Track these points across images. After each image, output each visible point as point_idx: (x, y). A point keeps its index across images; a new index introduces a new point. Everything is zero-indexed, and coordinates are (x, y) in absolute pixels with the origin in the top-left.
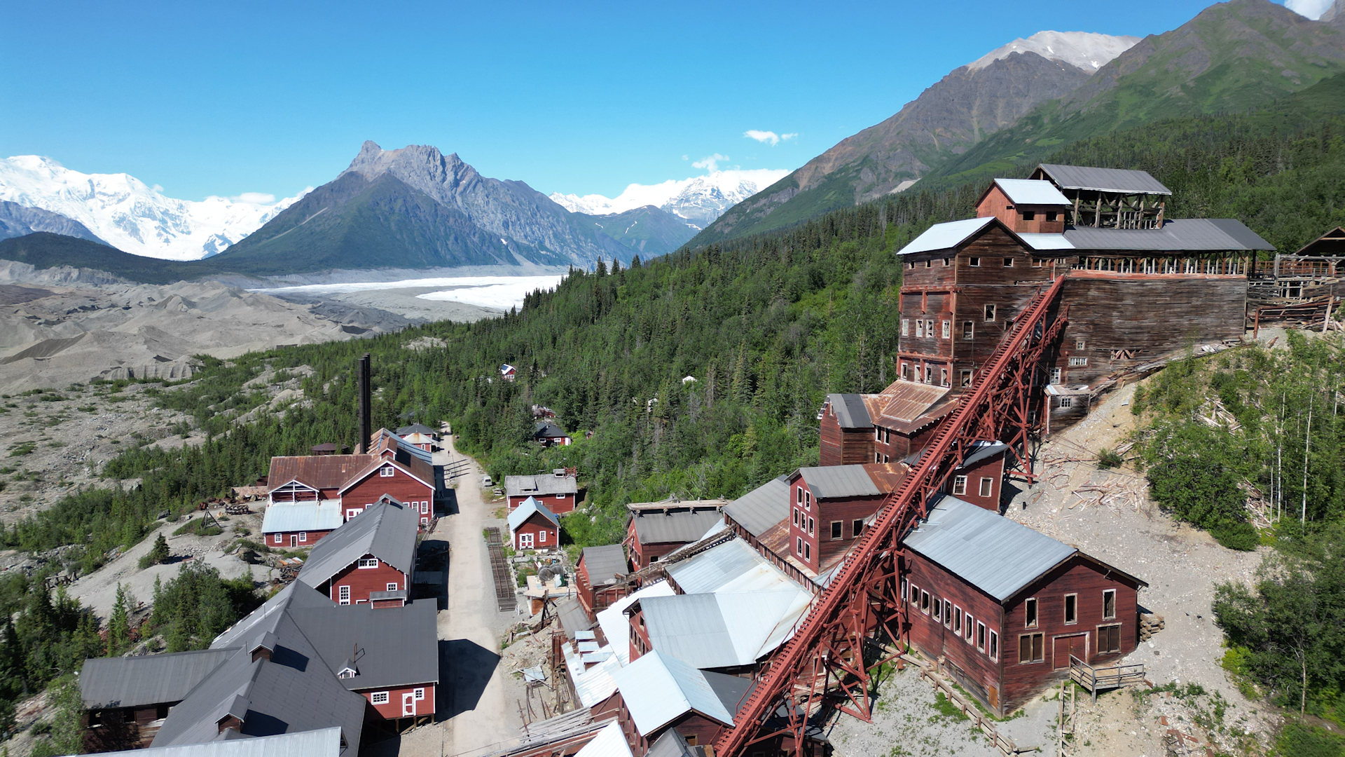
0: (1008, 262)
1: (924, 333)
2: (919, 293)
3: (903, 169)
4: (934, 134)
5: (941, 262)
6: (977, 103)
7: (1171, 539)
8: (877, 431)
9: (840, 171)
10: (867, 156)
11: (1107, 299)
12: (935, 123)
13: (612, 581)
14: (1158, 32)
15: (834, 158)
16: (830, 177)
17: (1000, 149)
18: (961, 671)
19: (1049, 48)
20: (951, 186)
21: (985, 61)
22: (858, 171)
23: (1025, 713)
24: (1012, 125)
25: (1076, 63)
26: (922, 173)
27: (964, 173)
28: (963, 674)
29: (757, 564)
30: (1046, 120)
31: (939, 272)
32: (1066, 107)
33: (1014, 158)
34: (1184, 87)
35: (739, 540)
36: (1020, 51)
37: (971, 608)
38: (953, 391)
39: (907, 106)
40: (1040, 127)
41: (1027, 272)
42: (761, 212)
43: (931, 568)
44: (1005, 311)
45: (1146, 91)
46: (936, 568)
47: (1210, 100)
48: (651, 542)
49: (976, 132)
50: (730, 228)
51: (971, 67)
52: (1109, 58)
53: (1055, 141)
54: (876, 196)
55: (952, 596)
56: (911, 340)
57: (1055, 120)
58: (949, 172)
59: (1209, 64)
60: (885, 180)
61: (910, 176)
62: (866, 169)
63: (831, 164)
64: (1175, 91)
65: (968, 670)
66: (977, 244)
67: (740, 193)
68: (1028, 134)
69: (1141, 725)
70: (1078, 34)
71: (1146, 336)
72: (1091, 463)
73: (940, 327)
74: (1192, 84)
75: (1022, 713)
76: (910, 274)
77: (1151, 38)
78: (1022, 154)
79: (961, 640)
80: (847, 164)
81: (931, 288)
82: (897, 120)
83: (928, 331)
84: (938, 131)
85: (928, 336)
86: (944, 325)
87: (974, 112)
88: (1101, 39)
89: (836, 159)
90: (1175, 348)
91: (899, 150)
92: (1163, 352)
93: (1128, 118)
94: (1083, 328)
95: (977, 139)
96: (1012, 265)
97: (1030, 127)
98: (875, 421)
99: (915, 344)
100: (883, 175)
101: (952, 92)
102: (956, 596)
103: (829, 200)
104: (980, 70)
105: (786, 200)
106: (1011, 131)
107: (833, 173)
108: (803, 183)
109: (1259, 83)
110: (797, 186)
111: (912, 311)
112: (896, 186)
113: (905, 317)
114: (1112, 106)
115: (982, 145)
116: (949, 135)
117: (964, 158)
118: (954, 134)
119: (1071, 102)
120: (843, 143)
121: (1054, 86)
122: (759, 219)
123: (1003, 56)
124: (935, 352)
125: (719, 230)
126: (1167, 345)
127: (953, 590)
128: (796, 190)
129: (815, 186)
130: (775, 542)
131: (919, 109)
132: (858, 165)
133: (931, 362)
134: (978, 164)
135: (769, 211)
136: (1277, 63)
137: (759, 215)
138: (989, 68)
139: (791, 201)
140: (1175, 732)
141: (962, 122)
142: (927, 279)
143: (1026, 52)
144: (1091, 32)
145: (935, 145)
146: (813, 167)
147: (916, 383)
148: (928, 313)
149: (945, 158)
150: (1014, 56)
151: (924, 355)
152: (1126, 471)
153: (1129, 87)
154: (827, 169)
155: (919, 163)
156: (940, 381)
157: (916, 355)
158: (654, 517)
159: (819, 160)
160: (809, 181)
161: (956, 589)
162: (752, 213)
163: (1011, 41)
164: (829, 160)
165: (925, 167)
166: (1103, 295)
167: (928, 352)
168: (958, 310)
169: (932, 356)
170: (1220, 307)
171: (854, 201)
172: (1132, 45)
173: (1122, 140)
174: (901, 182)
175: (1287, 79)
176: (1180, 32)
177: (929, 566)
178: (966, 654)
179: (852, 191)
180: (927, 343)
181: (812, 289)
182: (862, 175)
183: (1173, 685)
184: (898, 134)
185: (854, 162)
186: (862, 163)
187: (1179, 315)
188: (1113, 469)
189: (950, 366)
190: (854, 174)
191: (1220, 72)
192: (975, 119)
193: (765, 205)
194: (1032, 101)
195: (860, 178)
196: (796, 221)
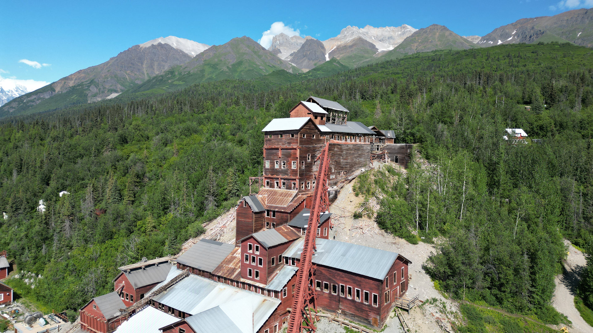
0: (313, 136)
1: (280, 167)
2: (277, 149)
3: (112, 88)
4: (126, 73)
5: (290, 136)
6: (145, 62)
7: (395, 243)
8: (266, 212)
9: (79, 85)
10: (93, 80)
11: (339, 152)
12: (126, 68)
13: (118, 314)
14: (217, 45)
15: (74, 79)
16: (73, 88)
17: (158, 83)
18: (352, 314)
19: (174, 43)
20: (138, 97)
21: (147, 44)
22: (89, 86)
23: (387, 325)
24: (162, 74)
25: (186, 52)
26: (122, 90)
27: (143, 92)
28: (353, 316)
29: (215, 287)
30: (176, 73)
31: (288, 140)
32: (184, 69)
33: (164, 88)
34: (228, 67)
35: (192, 276)
36: (163, 43)
37: (359, 286)
38: (299, 192)
39: (112, 59)
40: (174, 76)
41: (319, 141)
42: (33, 102)
43: (330, 271)
44: (313, 157)
45: (214, 66)
46: (334, 271)
47: (237, 74)
48: (141, 286)
49: (146, 75)
50: (14, 110)
51: (141, 45)
52: (199, 52)
53: (181, 83)
54: (99, 99)
55: (346, 282)
56: (271, 170)
57: (180, 74)
58: (135, 91)
59: (236, 60)
60: (103, 92)
61: (116, 91)
62: (92, 86)
63: (73, 82)
64: (225, 69)
65: (358, 313)
66: (305, 129)
67: (17, 91)
68: (169, 78)
69: (427, 318)
70: (186, 40)
71: (348, 166)
72: (350, 217)
73: (290, 164)
74: (231, 67)
75: (386, 326)
76: (269, 140)
77: (214, 46)
78: (168, 86)
79: (353, 301)
80: (83, 83)
81: (284, 147)
82: (107, 65)
83: (282, 166)
84: (128, 72)
85: (282, 168)
86: (292, 163)
87: (144, 66)
88: (195, 43)
89: (76, 79)
90: (356, 170)
91: (109, 79)
92: (353, 171)
93: (209, 77)
94: (333, 163)
95: (147, 78)
96: (314, 138)
97: (170, 76)
98: (265, 208)
99: (273, 171)
100: (102, 90)
101: (133, 55)
102: (348, 282)
103: (73, 99)
104: (145, 48)
105: (48, 97)
106: (162, 76)
107: (75, 86)
108: (58, 89)
109: (253, 70)
110: (54, 91)
111: (272, 157)
112: (109, 95)
113: (267, 159)
114: (203, 71)
115: (149, 81)
116: (133, 75)
117: (141, 86)
118: (135, 74)
119: (186, 67)
120: (80, 72)
121: (178, 59)
122: (32, 106)
123: (155, 43)
124: (288, 175)
125: (6, 110)
126: (354, 169)
127: (346, 279)
128: (53, 93)
129: (65, 91)
130: (226, 273)
131: (118, 61)
132: (88, 84)
133: (284, 179)
134: (148, 89)
135: (38, 102)
136: (259, 64)
137: (32, 104)
138: (149, 48)
139: (51, 98)
140: (438, 318)
141: (139, 70)
142: (282, 143)
143: (165, 44)
144: (190, 40)
145: (127, 79)
146: (63, 82)
147: (276, 189)
148: (282, 158)
149: (132, 85)
150: (160, 44)
151: (281, 176)
152: (365, 218)
153: (208, 64)
154: (71, 84)
155: (120, 86)
156: (291, 187)
157: (275, 176)
158: (137, 272)
159: (66, 79)
160: (61, 89)
161: (348, 278)
162: (28, 102)
163: (159, 37)
164: (72, 79)
165: (123, 88)
166: (338, 150)
167: (283, 175)
168: (300, 157)
169: (286, 177)
170: (365, 154)
171: (87, 101)
172: (207, 48)
173: (213, 86)
174: (111, 94)
175: (261, 69)
176: (224, 46)
177: (328, 270)
178: (356, 307)
179: (86, 96)
180: (282, 170)
181: (121, 144)
182: (91, 89)
183: (428, 300)
184: (108, 71)
185: (86, 82)
186: (90, 83)
187: (356, 158)
188: (360, 219)
189: (298, 180)
190: (87, 88)
191: (240, 63)
192: (145, 69)
193: (35, 98)
194: (169, 64)
195: (90, 90)
196: (55, 108)
